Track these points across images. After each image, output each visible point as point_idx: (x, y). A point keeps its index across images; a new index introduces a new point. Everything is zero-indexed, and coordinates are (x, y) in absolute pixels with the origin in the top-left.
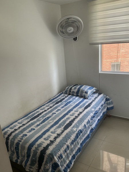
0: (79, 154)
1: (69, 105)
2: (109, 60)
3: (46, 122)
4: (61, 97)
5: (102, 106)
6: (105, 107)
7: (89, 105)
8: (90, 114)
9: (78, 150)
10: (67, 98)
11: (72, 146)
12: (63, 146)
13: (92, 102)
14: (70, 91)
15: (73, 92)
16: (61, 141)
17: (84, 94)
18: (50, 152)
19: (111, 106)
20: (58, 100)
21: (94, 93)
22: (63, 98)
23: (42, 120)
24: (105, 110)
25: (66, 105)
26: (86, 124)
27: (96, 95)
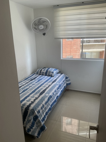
0: (50, 112)
1: (41, 81)
2: (65, 54)
3: (25, 92)
4: (34, 76)
5: (63, 81)
6: (65, 83)
7: (55, 81)
8: (56, 86)
9: (49, 109)
10: (39, 77)
11: (46, 106)
12: (40, 105)
13: (57, 79)
14: (40, 72)
15: (43, 73)
16: (39, 102)
17: (51, 74)
18: (32, 108)
19: (69, 82)
20: (32, 78)
21: (58, 73)
22: (35, 77)
23: (22, 91)
24: (65, 85)
25: (38, 81)
26: (54, 92)
27: (59, 74)
